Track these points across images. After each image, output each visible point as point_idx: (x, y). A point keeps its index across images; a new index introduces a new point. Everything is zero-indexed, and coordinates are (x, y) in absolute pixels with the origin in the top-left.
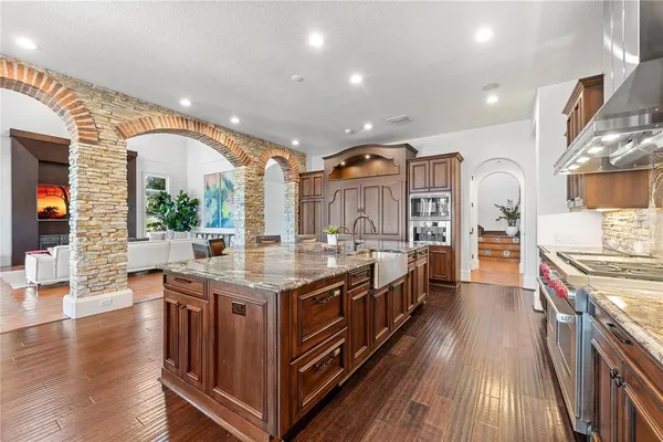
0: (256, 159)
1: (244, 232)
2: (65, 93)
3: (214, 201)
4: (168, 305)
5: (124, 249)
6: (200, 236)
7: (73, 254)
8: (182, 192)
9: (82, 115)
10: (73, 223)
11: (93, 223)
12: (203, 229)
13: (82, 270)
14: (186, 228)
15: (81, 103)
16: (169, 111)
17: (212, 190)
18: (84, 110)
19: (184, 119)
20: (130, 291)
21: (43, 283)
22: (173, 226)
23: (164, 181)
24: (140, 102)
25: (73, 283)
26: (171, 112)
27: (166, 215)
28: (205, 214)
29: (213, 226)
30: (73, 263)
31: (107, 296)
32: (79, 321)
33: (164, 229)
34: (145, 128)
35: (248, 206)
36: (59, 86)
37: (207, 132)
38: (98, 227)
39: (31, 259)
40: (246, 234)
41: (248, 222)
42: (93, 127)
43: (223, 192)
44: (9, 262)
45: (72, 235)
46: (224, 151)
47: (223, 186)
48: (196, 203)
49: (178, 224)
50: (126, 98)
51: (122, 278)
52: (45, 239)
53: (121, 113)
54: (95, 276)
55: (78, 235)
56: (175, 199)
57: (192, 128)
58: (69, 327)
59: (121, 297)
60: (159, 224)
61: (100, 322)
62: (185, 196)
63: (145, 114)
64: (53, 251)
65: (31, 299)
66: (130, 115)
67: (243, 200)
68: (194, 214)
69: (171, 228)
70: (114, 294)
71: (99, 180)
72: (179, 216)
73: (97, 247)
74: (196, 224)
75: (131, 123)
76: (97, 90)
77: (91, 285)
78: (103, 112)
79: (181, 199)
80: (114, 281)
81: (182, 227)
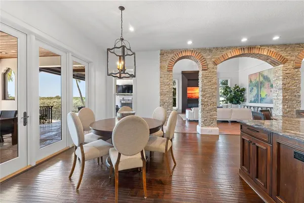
0: (293, 58)
1: (281, 106)
2: (198, 54)
3: (255, 88)
4: (243, 140)
5: (216, 111)
6: (246, 107)
7: (200, 111)
8: (236, 85)
9: (203, 61)
10: (200, 100)
11: (206, 100)
12: (247, 103)
13: (202, 117)
14: (238, 103)
15: (202, 56)
16: (235, 47)
17: (254, 82)
18: (204, 58)
19: (243, 48)
20: (218, 128)
21: (191, 119)
22: (231, 102)
23: (227, 81)
24: (222, 48)
25: (200, 121)
26: (236, 47)
27: (228, 96)
28: (249, 96)
29: (254, 102)
30: (200, 114)
31: (210, 128)
32: (202, 135)
33: (227, 103)
34: (224, 58)
35: (285, 89)
36: (197, 53)
37: (256, 51)
38: (207, 101)
39: (187, 111)
40: (283, 108)
41: (285, 101)
42: (206, 64)
43: (261, 83)
44: (181, 112)
45: (200, 104)
46: (266, 59)
47: (262, 79)
48: (244, 90)
49: (234, 100)
50: (217, 48)
51: (215, 123)
52: (189, 105)
53: (215, 55)
54: (206, 120)
55: (202, 104)
56: (232, 89)
57: (246, 52)
58: (198, 136)
59: (214, 130)
60: (225, 100)
61: (208, 138)
62: (238, 87)
63: (224, 53)
64: (193, 109)
65: (187, 124)
66: (219, 55)
67: (281, 86)
68: (242, 96)
69: (230, 102)
70: (212, 128)
71: (207, 84)
72: (234, 97)
73: (207, 109)
74: (244, 100)
75: (219, 58)
76: (207, 50)
77: (205, 124)
78: (209, 57)
79: (235, 88)
80: (212, 123)
81: (236, 102)
